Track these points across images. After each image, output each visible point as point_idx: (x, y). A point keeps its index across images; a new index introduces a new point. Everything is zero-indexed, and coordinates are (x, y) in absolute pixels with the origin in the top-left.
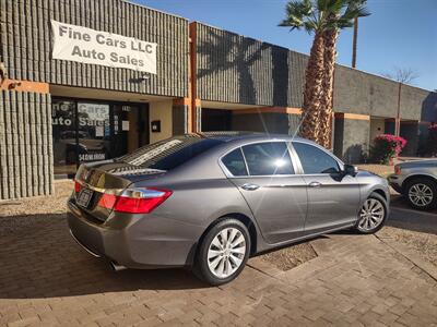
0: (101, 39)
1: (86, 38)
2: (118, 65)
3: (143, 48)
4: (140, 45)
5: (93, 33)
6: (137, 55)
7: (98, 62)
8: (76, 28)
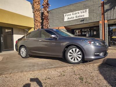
0: (73, 14)
1: (70, 15)
2: (77, 18)
3: (84, 11)
4: (83, 11)
5: (71, 13)
6: (82, 14)
7: (73, 19)
8: (68, 14)
